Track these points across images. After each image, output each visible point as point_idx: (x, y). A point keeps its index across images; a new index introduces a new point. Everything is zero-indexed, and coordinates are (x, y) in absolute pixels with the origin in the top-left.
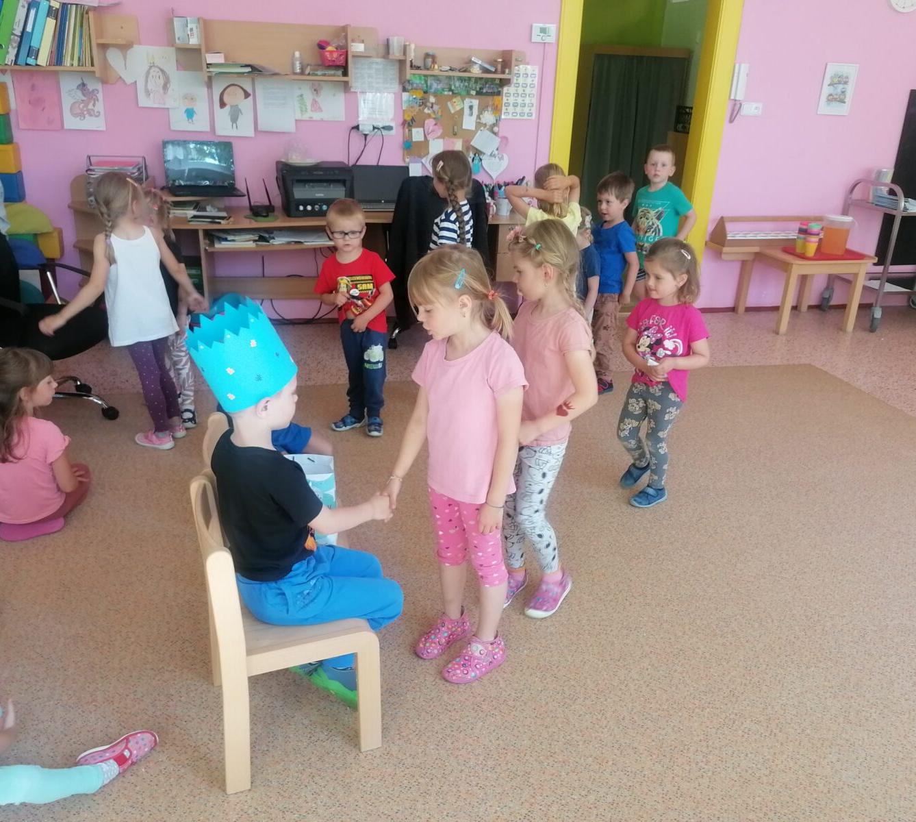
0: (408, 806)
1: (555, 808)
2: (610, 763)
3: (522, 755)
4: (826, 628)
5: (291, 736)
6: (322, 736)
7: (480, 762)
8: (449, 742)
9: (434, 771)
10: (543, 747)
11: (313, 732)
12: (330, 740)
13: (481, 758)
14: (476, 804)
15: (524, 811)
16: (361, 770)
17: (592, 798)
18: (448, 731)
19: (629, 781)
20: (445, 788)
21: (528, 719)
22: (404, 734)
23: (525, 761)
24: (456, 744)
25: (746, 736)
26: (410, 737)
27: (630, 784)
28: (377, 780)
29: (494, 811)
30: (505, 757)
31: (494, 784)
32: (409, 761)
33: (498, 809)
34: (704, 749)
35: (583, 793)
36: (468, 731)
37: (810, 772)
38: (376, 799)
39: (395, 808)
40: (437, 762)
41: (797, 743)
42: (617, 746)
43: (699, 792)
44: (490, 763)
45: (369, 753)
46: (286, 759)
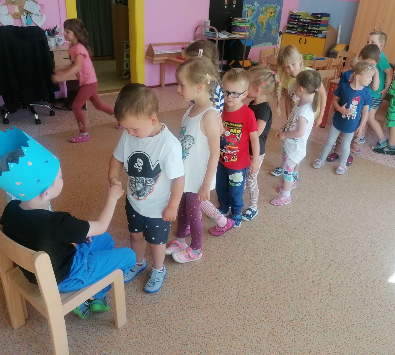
0: (156, 343)
1: (217, 315)
2: (226, 286)
3: (191, 298)
4: (265, 206)
5: (76, 337)
6: (94, 330)
7: (175, 309)
8: (156, 306)
9: (158, 322)
10: (197, 291)
11: (87, 330)
12: (98, 330)
13: (175, 307)
14: (185, 328)
15: (206, 322)
16: (123, 337)
17: (228, 303)
18: (153, 301)
19: (236, 290)
20: (167, 328)
21: (184, 281)
22: (133, 312)
23: (193, 300)
24: (160, 306)
25: (264, 255)
26: (138, 311)
27: (237, 292)
28: (134, 339)
29: (194, 328)
30: (184, 302)
31: (187, 316)
32: (144, 323)
33: (195, 326)
34: (254, 266)
35: (224, 303)
36: (162, 297)
37: (291, 261)
38: (139, 348)
39: (151, 348)
40: (156, 317)
41: (281, 251)
42: (224, 278)
43: (262, 284)
44: (180, 307)
45: (122, 328)
46: (81, 350)
